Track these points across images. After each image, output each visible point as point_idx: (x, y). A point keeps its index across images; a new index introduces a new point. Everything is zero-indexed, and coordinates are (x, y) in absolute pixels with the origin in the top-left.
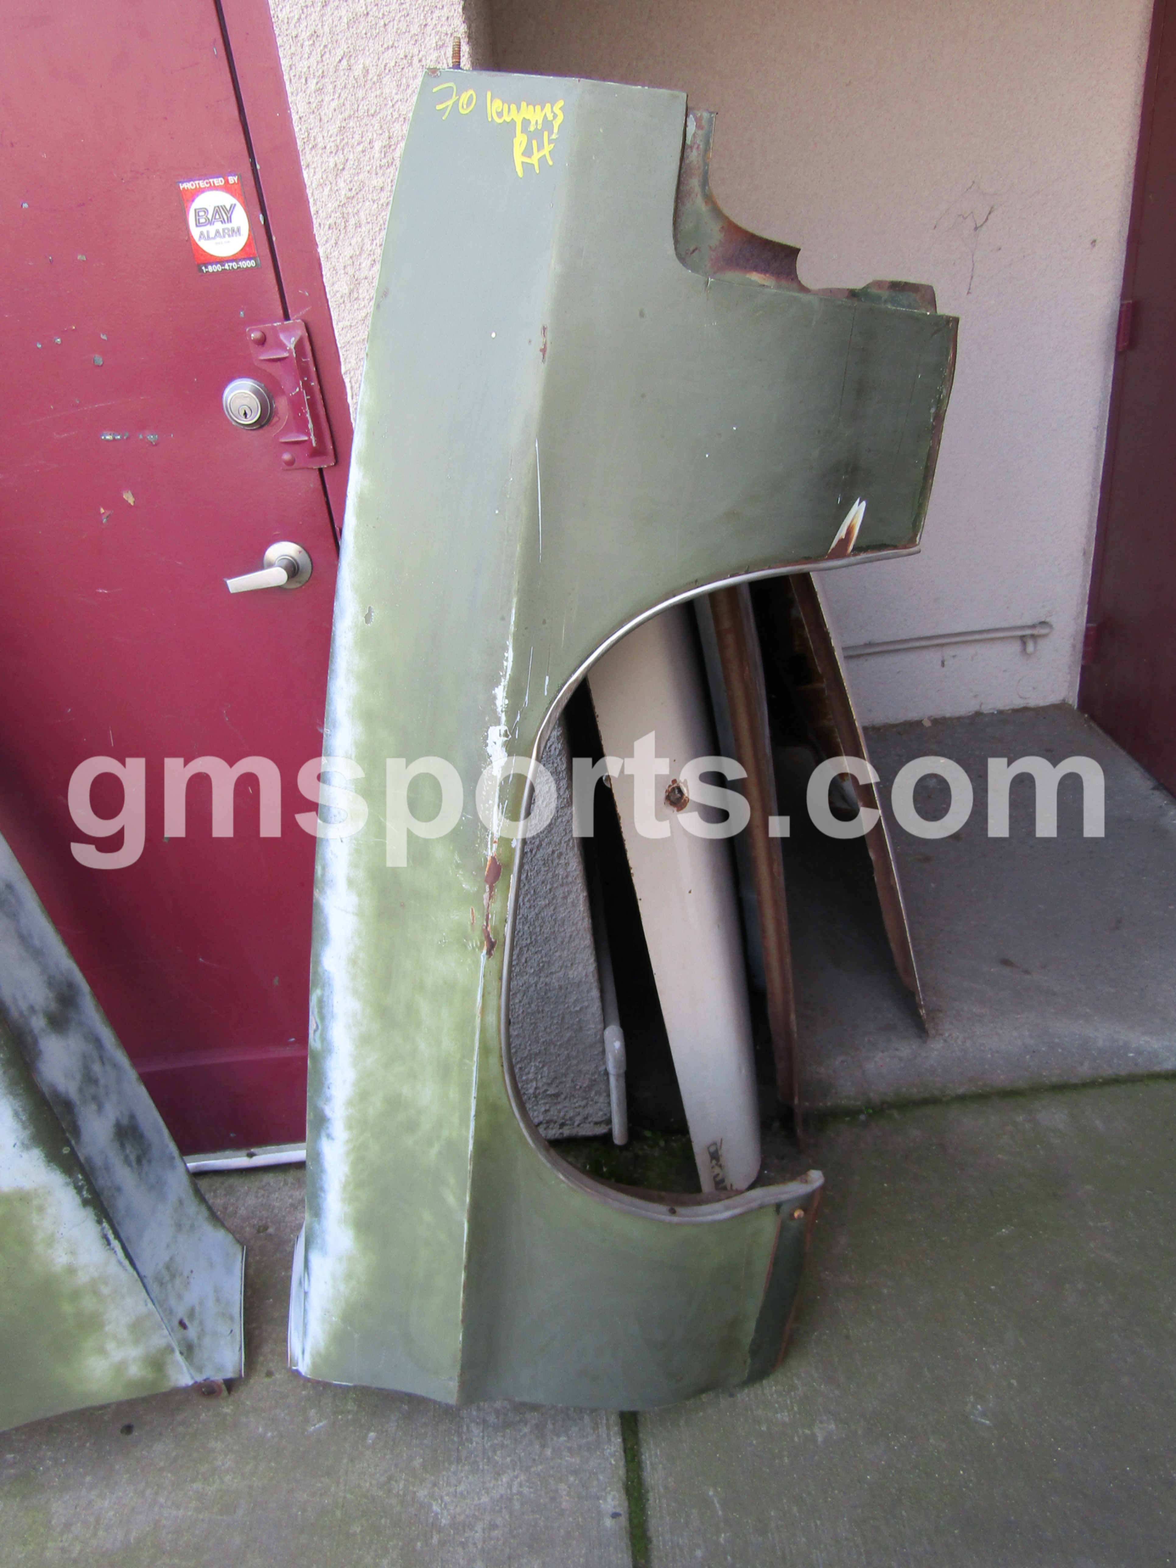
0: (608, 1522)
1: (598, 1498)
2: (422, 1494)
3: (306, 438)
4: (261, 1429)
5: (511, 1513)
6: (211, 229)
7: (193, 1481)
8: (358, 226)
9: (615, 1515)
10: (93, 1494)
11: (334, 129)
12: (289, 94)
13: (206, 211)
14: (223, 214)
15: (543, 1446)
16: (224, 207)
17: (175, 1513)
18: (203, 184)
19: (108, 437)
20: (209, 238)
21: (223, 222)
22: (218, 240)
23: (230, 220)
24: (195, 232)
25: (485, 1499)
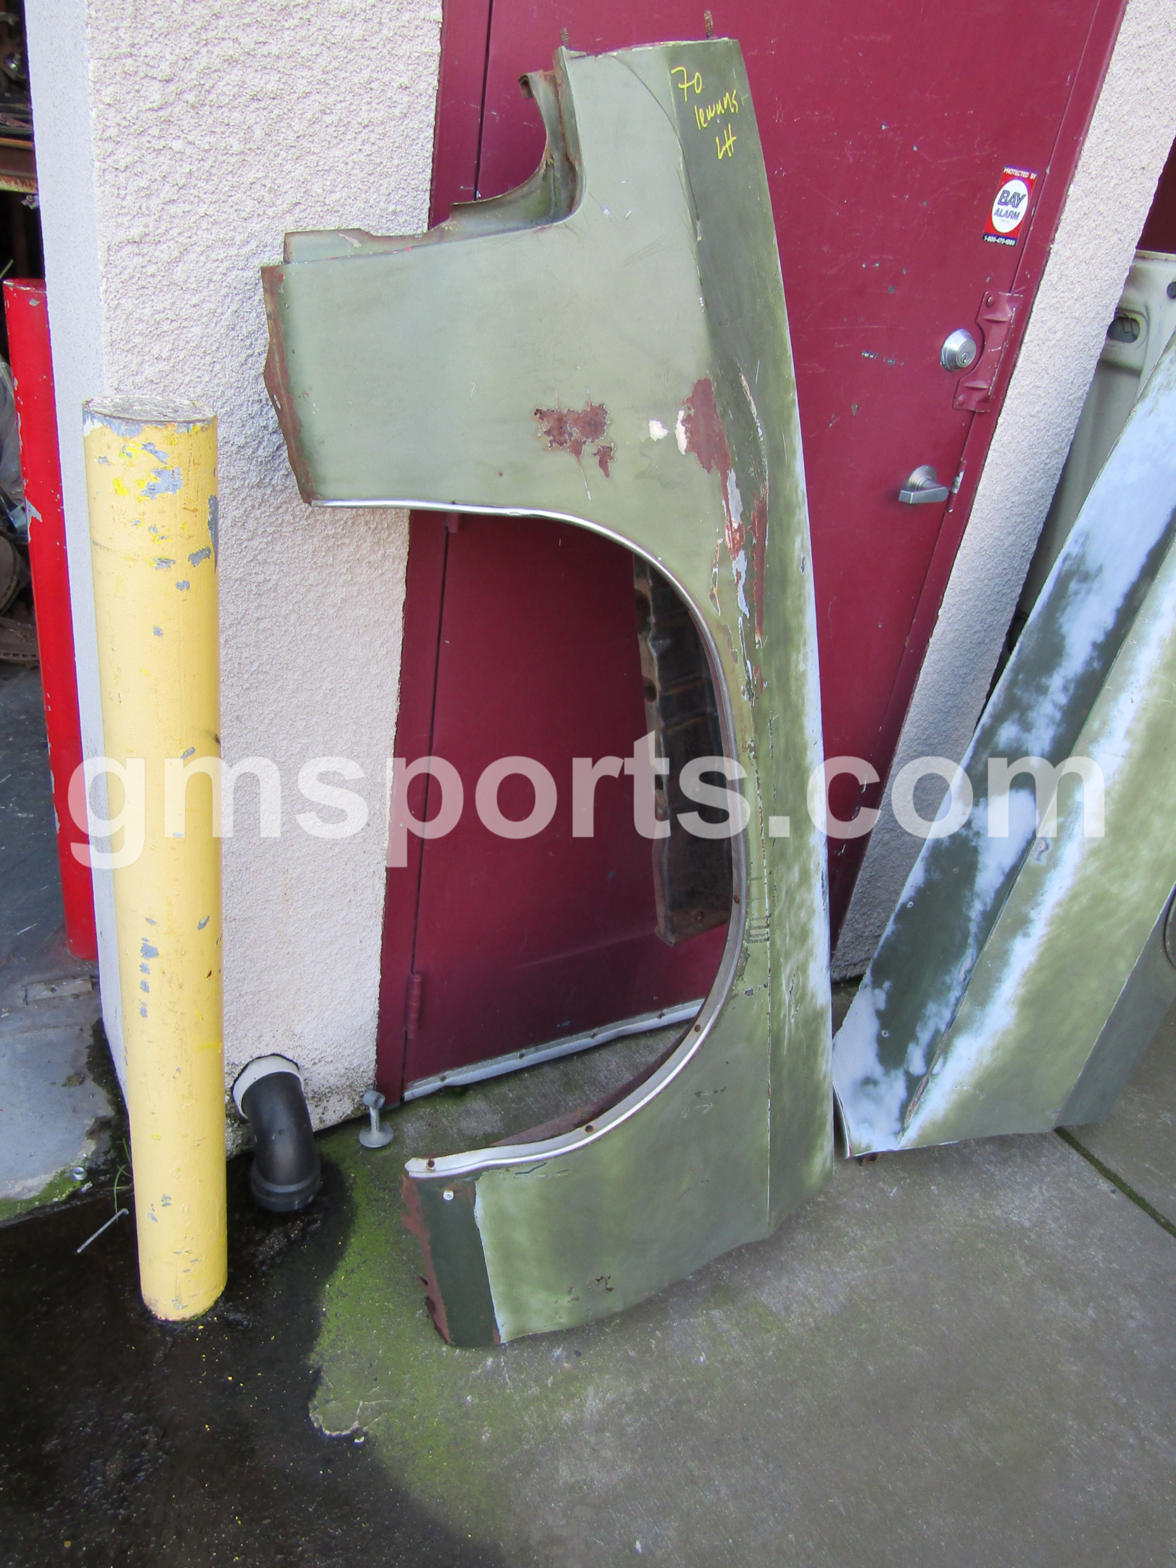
0: (1114, 1196)
1: (1096, 1185)
2: (998, 1213)
3: (986, 387)
4: (858, 1205)
5: (1059, 1207)
6: (1004, 208)
7: (847, 1251)
8: (1080, 235)
9: (1113, 1192)
10: (784, 1281)
11: (1100, 161)
12: (1091, 127)
13: (1008, 193)
14: (1017, 198)
15: (1038, 1166)
16: (1019, 194)
17: (855, 1275)
18: (1016, 172)
19: (866, 355)
20: (1000, 216)
21: (1013, 206)
22: (1004, 218)
23: (1017, 206)
24: (996, 207)
25: (1036, 1205)
